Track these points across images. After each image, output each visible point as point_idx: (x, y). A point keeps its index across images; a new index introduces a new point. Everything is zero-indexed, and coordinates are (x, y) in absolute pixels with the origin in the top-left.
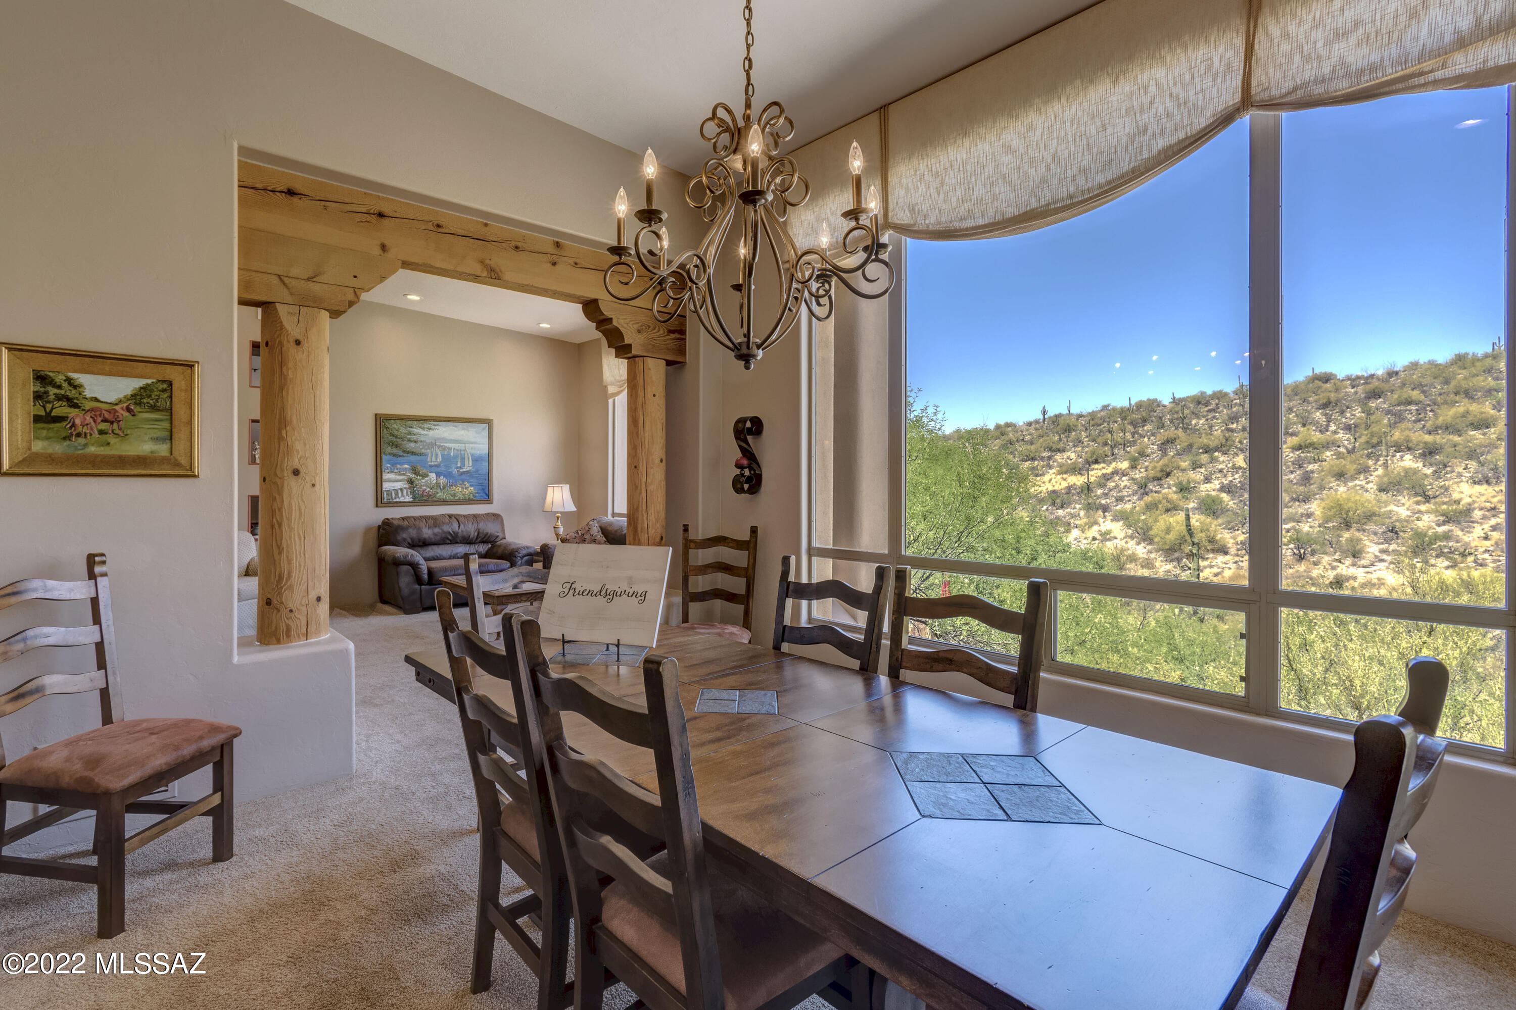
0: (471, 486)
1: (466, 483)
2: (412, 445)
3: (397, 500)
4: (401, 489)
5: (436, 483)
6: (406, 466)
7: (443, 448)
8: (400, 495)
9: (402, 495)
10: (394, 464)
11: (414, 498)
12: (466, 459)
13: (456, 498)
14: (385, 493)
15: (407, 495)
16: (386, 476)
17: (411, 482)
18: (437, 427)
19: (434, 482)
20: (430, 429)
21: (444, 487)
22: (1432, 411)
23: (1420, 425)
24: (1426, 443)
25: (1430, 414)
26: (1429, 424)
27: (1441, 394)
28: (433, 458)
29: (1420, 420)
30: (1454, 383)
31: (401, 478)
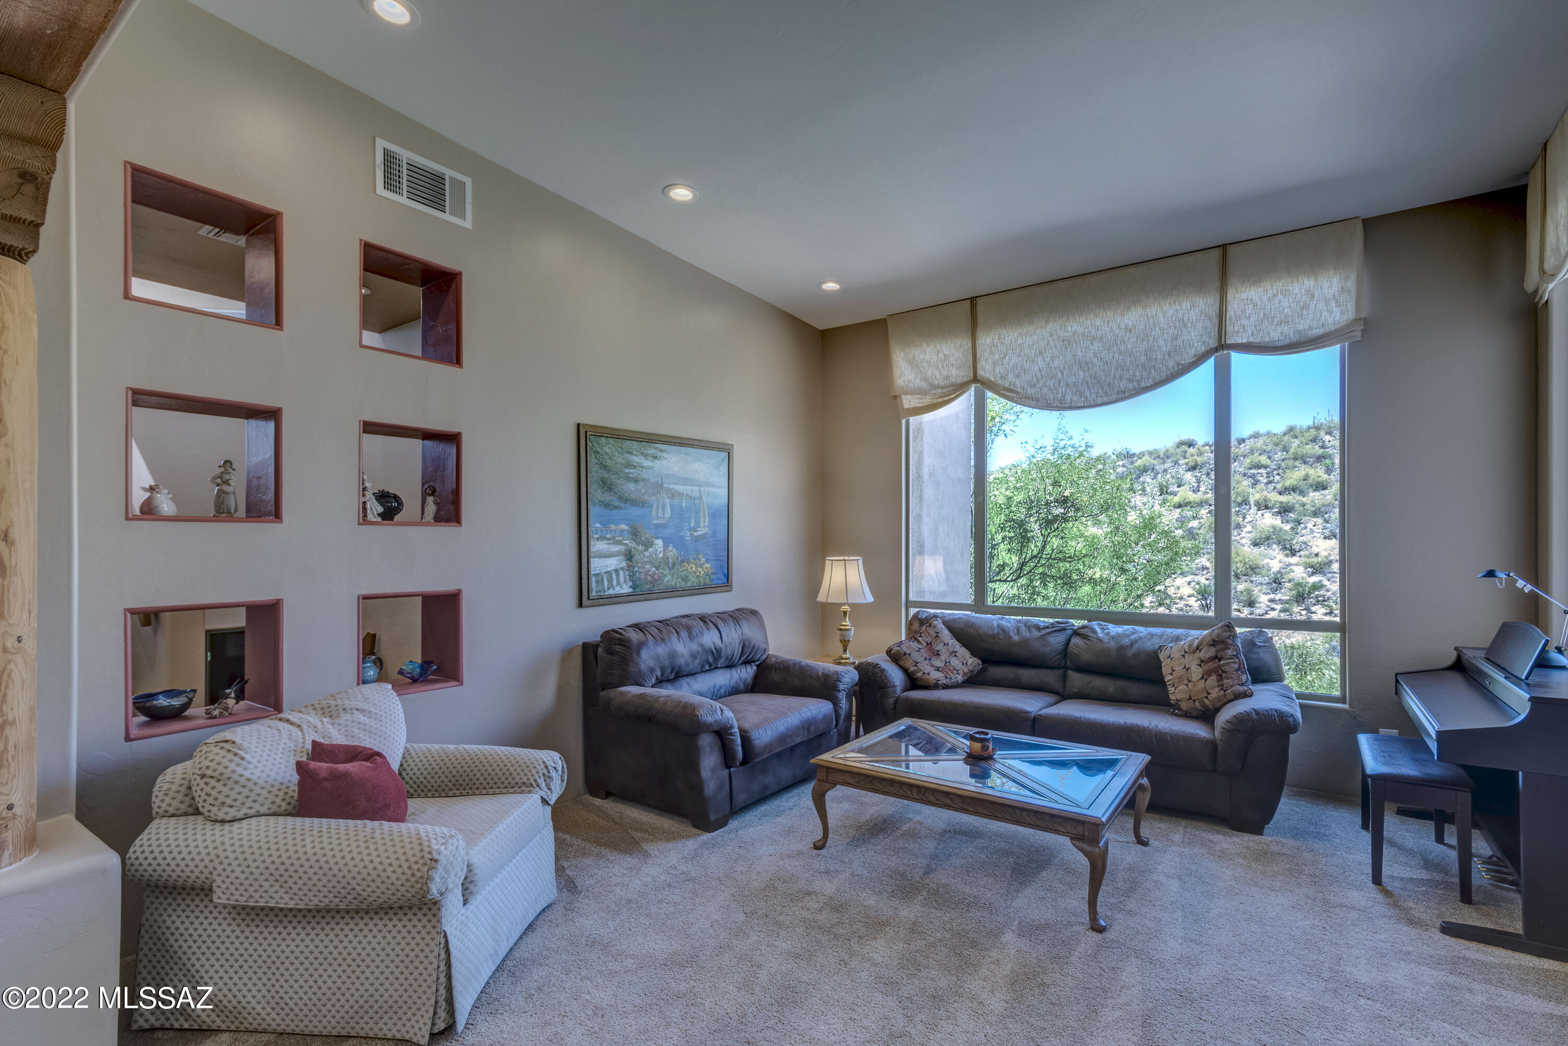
0: (707, 561)
1: (701, 556)
2: (631, 486)
3: (611, 592)
4: (616, 571)
5: (663, 558)
6: (624, 527)
7: (674, 495)
8: (615, 583)
9: (618, 583)
10: (605, 524)
11: (634, 587)
12: (702, 514)
13: (689, 584)
14: (593, 580)
15: (625, 582)
16: (597, 546)
17: (629, 556)
18: (665, 455)
19: (661, 555)
20: (655, 458)
21: (674, 564)
22: (1278, 474)
23: (1271, 487)
24: (1281, 503)
25: (1278, 478)
26: (1279, 486)
27: (1283, 460)
28: (660, 511)
29: (1270, 482)
30: (1292, 450)
31: (615, 548)
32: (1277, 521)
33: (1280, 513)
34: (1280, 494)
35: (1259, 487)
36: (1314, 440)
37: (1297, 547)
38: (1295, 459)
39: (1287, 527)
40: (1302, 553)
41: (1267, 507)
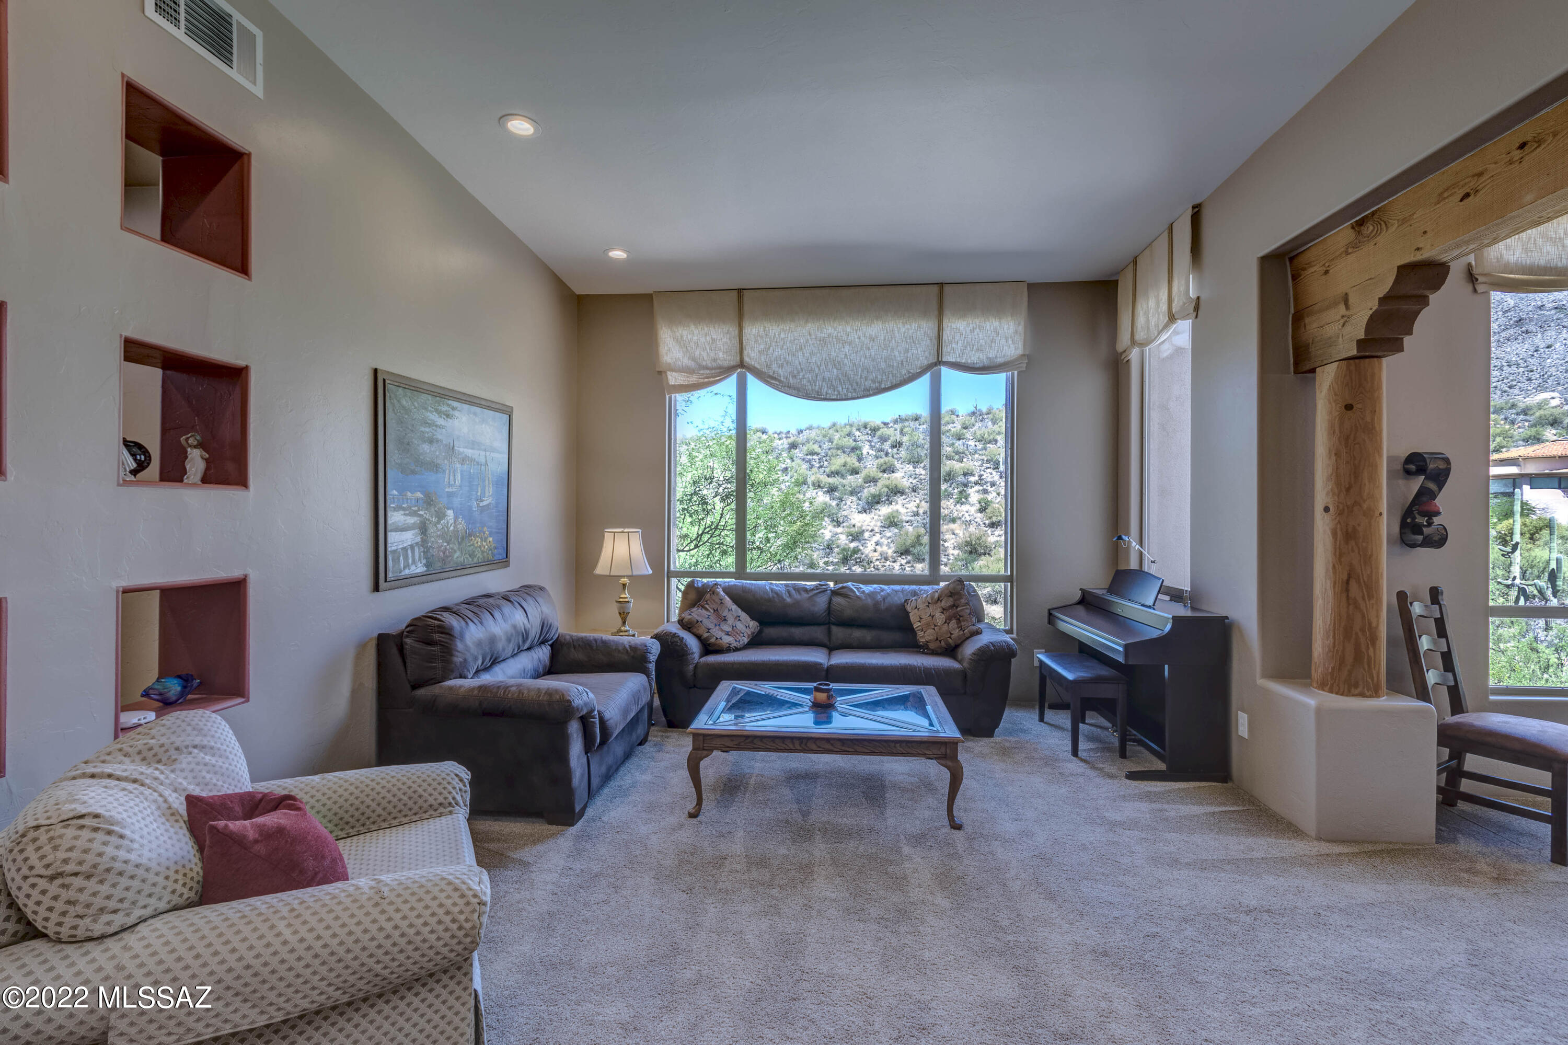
0: (491, 535)
1: (485, 529)
2: (426, 447)
3: (407, 572)
4: (412, 547)
5: (454, 530)
6: (419, 495)
7: (464, 460)
8: (410, 561)
9: (414, 562)
10: (402, 491)
11: (427, 565)
12: (487, 482)
13: (475, 560)
14: (390, 558)
15: (420, 560)
16: (395, 517)
17: (423, 529)
18: (456, 413)
19: (452, 528)
20: (448, 416)
21: (463, 538)
22: (826, 460)
23: (822, 470)
24: (829, 484)
25: (826, 463)
26: (827, 470)
27: (829, 449)
28: (452, 478)
29: (821, 467)
30: (835, 442)
31: (411, 520)
32: (827, 498)
33: (828, 492)
34: (828, 476)
35: (815, 470)
36: (849, 435)
37: (841, 520)
38: (838, 449)
39: (834, 503)
40: (845, 524)
41: (819, 486)
